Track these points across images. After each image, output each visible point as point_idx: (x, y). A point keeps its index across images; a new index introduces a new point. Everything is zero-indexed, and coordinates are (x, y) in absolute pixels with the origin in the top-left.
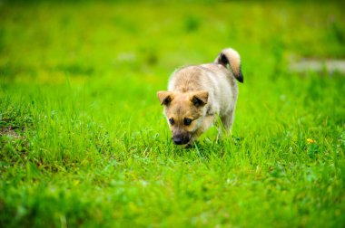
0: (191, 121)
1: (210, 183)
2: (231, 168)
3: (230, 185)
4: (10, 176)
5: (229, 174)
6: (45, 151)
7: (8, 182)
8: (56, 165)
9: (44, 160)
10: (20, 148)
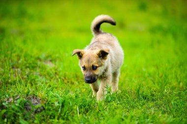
0: (97, 67)
1: (155, 91)
2: (167, 84)
3: (166, 93)
4: (50, 86)
5: (166, 87)
6: (67, 73)
7: (49, 89)
8: (73, 81)
9: (67, 78)
10: (54, 72)
